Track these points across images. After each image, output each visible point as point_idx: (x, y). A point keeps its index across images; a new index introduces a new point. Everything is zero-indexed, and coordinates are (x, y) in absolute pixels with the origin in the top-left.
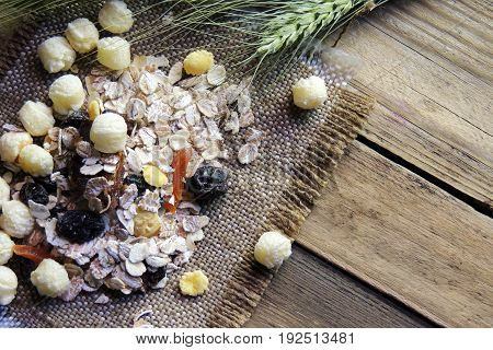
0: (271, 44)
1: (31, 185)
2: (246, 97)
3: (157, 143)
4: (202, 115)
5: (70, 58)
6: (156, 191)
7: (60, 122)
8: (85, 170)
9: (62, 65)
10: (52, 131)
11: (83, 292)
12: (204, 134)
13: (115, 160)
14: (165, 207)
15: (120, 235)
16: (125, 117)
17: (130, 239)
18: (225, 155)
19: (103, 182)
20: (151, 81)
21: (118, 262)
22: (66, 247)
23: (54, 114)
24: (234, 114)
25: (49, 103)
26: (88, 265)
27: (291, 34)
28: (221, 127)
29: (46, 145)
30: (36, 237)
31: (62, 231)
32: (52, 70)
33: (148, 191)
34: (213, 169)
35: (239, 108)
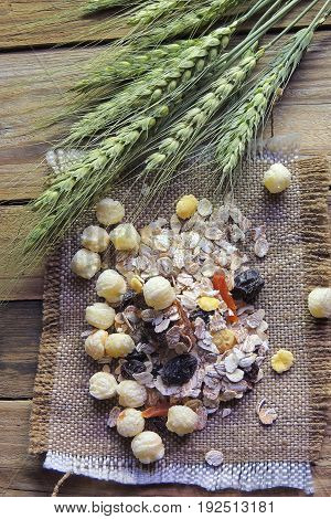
0: (229, 162)
1: (127, 364)
2: (236, 210)
3: (195, 280)
4: (212, 241)
5: (95, 258)
6: (216, 313)
7: (118, 308)
8: (158, 329)
9: (94, 268)
10: (117, 318)
11: (210, 416)
12: (223, 253)
13: (175, 309)
14: (229, 320)
15: (211, 359)
16: (161, 275)
17: (219, 358)
18: (245, 259)
19: (176, 329)
20: (163, 239)
21: (222, 379)
22: (179, 391)
23: (110, 305)
24: (235, 226)
25: (102, 300)
26: (201, 393)
27: (239, 145)
28: (230, 240)
29: (119, 329)
30: (153, 398)
31: (169, 382)
32: (90, 275)
33: (211, 317)
34: (245, 273)
35: (235, 221)
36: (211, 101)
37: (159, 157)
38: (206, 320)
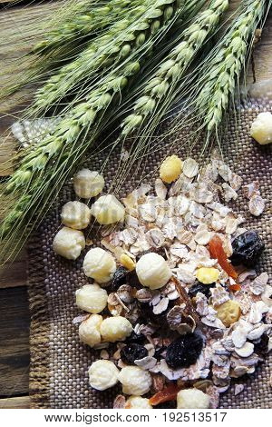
0: (213, 118)
1: (126, 348)
2: (224, 167)
3: (189, 249)
4: (203, 204)
5: (81, 238)
6: (218, 285)
7: (110, 288)
8: (157, 310)
9: (79, 248)
10: (110, 299)
11: (222, 395)
12: (215, 216)
13: (173, 286)
14: (231, 290)
15: (217, 335)
16: (153, 250)
17: (226, 333)
18: (241, 219)
19: (177, 310)
20: (148, 209)
21: (230, 354)
22: (185, 373)
23: (102, 286)
24: (225, 185)
25: (91, 281)
26: (211, 374)
28: (222, 202)
29: (113, 312)
30: (158, 383)
31: (174, 365)
32: (75, 256)
33: (212, 290)
34: (242, 236)
35: (226, 179)
36: (184, 50)
37: (134, 119)
38: (207, 294)
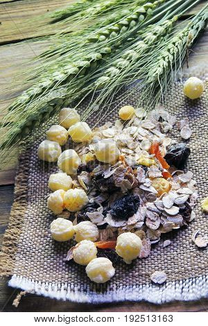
0: (157, 71)
2: (164, 112)
3: (135, 152)
4: (148, 129)
6: (153, 166)
8: (107, 176)
10: (74, 182)
11: (153, 246)
12: (156, 137)
15: (151, 198)
20: (109, 131)
21: (161, 213)
22: (125, 224)
24: (164, 123)
26: (145, 224)
27: (163, 63)
28: (163, 132)
33: (149, 168)
35: (165, 119)
36: (141, 45)
37: (104, 79)
38: (146, 170)
